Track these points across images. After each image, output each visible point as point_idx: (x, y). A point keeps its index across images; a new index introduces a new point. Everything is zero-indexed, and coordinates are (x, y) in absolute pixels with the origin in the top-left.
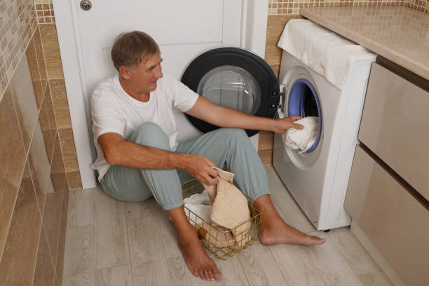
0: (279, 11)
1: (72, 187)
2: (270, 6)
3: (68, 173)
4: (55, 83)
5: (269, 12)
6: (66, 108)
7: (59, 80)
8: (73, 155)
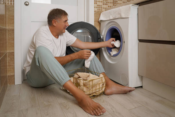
0: (98, 10)
1: (10, 84)
2: (95, 8)
3: (8, 76)
4: (10, 30)
5: (95, 9)
6: (12, 42)
7: (12, 29)
8: (13, 66)
